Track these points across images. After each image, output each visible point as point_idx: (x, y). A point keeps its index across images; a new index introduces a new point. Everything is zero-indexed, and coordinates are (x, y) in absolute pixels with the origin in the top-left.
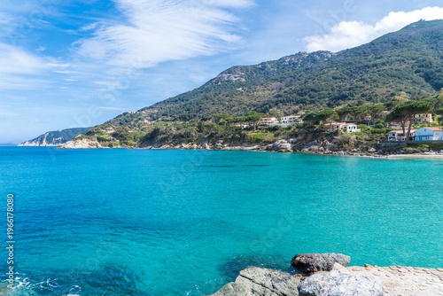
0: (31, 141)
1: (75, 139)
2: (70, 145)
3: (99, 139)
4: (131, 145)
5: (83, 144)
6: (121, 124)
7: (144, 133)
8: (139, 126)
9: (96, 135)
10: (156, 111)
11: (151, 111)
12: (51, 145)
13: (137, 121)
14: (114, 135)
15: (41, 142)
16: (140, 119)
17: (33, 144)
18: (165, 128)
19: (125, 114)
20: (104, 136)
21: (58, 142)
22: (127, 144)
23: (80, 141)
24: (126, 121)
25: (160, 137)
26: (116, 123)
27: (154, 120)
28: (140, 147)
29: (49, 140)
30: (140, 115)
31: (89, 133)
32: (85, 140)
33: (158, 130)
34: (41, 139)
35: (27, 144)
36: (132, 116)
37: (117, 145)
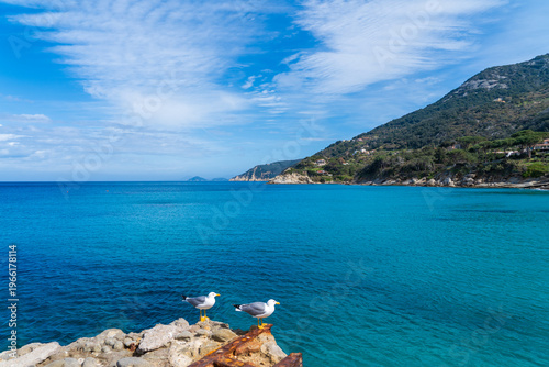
0: (241, 176)
1: (284, 174)
2: (279, 180)
3: (310, 174)
4: (346, 180)
5: (292, 179)
6: (334, 155)
7: (362, 166)
8: (355, 157)
9: (306, 169)
10: (376, 137)
11: (369, 138)
12: (260, 180)
13: (352, 151)
14: (326, 168)
15: (250, 177)
16: (356, 148)
17: (243, 179)
18: (389, 157)
19: (338, 143)
20: (315, 170)
22: (341, 178)
23: (290, 176)
24: (340, 152)
25: (382, 170)
26: (328, 154)
27: (374, 148)
28: (358, 182)
29: (258, 175)
30: (356, 143)
31: (298, 166)
32: (294, 175)
33: (381, 161)
34: (249, 174)
35: (237, 179)
36: (346, 145)
37: (329, 180)
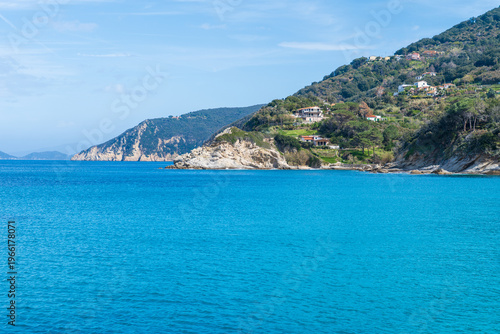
0: (103, 148)
1: (214, 142)
2: (201, 158)
3: (282, 143)
4: (374, 160)
5: (236, 157)
6: (345, 95)
7: (417, 124)
8: (400, 101)
9: (273, 130)
10: (456, 51)
11: (439, 52)
12: (152, 158)
13: (393, 86)
14: (324, 129)
15: (128, 150)
16: (403, 79)
17: (109, 155)
18: (483, 105)
19: (357, 64)
20: (295, 134)
21: (170, 149)
22: (361, 156)
23: (228, 149)
24: (361, 87)
25: (466, 136)
26: (330, 92)
27: (449, 79)
28: (404, 168)
29: (148, 146)
30: (404, 65)
31: (253, 124)
32: (241, 146)
33: (464, 110)
34: (125, 141)
35: (93, 155)
36: (379, 68)
37: (331, 159)
